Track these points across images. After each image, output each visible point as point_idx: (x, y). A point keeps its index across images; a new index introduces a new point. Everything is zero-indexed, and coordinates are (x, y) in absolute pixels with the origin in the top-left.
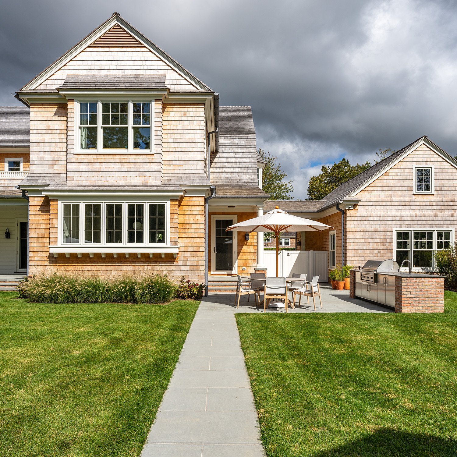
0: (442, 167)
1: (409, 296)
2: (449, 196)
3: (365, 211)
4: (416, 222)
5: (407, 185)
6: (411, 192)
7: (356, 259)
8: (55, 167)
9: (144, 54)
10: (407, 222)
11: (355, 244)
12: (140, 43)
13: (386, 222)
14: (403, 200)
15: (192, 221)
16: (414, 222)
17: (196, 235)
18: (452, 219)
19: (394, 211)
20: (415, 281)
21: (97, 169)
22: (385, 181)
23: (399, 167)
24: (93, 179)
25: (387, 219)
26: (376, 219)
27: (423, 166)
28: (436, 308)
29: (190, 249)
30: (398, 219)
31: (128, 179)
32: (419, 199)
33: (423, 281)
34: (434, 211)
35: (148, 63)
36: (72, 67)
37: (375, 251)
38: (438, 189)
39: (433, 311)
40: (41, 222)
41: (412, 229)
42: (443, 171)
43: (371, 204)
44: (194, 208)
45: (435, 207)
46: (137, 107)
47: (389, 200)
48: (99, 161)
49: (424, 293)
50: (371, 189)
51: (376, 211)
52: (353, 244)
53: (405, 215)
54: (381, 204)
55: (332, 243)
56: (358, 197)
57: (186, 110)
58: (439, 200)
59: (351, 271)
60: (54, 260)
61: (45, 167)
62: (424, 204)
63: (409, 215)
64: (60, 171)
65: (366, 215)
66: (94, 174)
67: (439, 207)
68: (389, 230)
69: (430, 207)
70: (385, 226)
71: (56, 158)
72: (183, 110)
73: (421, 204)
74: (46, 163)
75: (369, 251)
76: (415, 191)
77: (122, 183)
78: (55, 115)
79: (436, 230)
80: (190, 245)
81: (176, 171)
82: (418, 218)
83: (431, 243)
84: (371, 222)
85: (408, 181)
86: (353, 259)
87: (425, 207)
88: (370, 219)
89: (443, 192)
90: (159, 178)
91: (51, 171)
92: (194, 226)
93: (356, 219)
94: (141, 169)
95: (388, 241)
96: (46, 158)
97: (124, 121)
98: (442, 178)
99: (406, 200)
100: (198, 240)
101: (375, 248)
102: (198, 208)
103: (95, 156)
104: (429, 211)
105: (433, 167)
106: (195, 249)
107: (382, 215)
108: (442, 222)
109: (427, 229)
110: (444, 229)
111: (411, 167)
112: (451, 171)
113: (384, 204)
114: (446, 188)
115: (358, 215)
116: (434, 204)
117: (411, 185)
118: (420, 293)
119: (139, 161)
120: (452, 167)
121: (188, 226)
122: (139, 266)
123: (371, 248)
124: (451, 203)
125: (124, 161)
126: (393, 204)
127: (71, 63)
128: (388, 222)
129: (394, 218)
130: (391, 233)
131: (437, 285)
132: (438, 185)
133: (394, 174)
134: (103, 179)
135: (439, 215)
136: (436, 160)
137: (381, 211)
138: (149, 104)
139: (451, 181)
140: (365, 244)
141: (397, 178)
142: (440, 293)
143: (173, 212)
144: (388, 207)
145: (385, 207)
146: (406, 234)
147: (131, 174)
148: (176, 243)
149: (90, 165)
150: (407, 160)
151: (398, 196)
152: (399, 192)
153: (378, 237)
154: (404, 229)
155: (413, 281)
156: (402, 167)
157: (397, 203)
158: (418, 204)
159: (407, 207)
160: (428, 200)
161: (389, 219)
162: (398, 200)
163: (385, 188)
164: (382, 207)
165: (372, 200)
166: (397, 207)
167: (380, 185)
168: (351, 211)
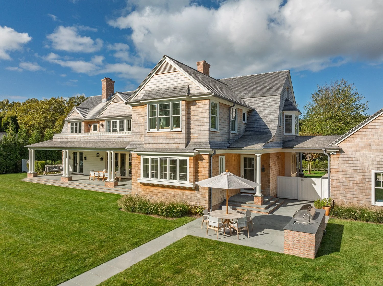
3: (347, 156)
11: (338, 181)
12: (176, 69)
13: (365, 165)
19: (373, 157)
20: (294, 233)
22: (364, 133)
24: (155, 145)
25: (366, 163)
26: (356, 162)
28: (309, 255)
30: (376, 163)
31: (170, 145)
33: (299, 235)
36: (148, 87)
37: (355, 188)
39: (306, 256)
46: (174, 106)
47: (368, 148)
49: (300, 243)
50: (352, 139)
51: (356, 156)
54: (360, 150)
57: (199, 104)
61: (137, 138)
64: (143, 140)
65: (346, 159)
66: (155, 142)
68: (368, 171)
70: (364, 168)
71: (142, 133)
81: (194, 140)
84: (351, 165)
88: (350, 162)
91: (140, 140)
92: (203, 172)
93: (338, 162)
94: (176, 140)
95: (367, 180)
96: (138, 134)
97: (168, 113)
101: (355, 185)
102: (206, 161)
107: (362, 159)
113: (364, 151)
115: (340, 159)
118: (297, 242)
119: (175, 135)
123: (351, 185)
126: (372, 151)
127: (147, 85)
128: (367, 166)
129: (373, 163)
130: (369, 174)
131: (309, 239)
133: (373, 127)
137: (360, 156)
138: (179, 103)
140: (346, 181)
142: (311, 245)
144: (367, 154)
145: (364, 153)
147: (171, 142)
149: (154, 138)
151: (376, 145)
153: (358, 177)
155: (292, 233)
157: (375, 151)
161: (368, 163)
162: (376, 148)
163: (365, 139)
164: (362, 153)
165: (353, 148)
166: (375, 154)
167: (360, 136)
168: (334, 156)
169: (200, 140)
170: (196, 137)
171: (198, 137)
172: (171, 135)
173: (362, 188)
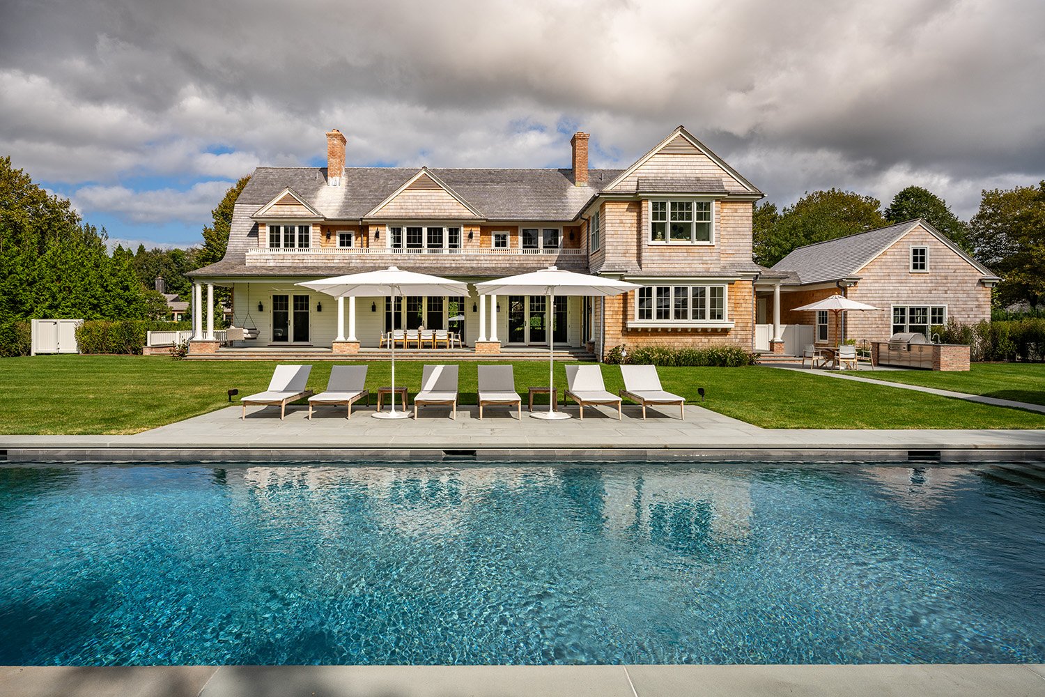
0: (936, 247)
1: (946, 359)
2: (943, 274)
3: (865, 288)
4: (912, 299)
5: (904, 264)
6: (908, 271)
7: (856, 333)
8: (627, 255)
9: (703, 160)
10: (904, 299)
11: (856, 319)
12: (699, 150)
13: (884, 299)
14: (899, 278)
15: (742, 301)
16: (910, 299)
17: (745, 313)
18: (946, 295)
19: (892, 288)
21: (667, 258)
22: (883, 260)
23: (896, 247)
24: (664, 266)
25: (885, 295)
26: (874, 295)
27: (919, 246)
28: (965, 368)
29: (740, 325)
30: (895, 295)
31: (693, 266)
32: (915, 277)
34: (929, 288)
35: (706, 168)
36: (642, 171)
37: (874, 326)
38: (933, 267)
39: (962, 370)
40: (615, 301)
41: (908, 306)
42: (937, 250)
43: (871, 281)
44: (743, 290)
45: (930, 285)
46: (700, 205)
47: (888, 278)
48: (669, 251)
50: (871, 267)
51: (874, 288)
52: (853, 319)
53: (901, 292)
54: (879, 281)
55: (820, 318)
56: (859, 275)
57: (737, 207)
58: (933, 278)
59: (873, 343)
60: (626, 333)
61: (618, 255)
62: (919, 281)
63: (905, 292)
64: (631, 259)
65: (865, 292)
66: (664, 262)
67: (933, 285)
68: (887, 306)
69: (925, 285)
70: (883, 302)
71: (628, 248)
72: (735, 207)
73: (917, 281)
74: (619, 251)
75: (868, 326)
76: (911, 270)
77: (688, 270)
78: (627, 211)
79: (930, 306)
80: (740, 321)
81: (728, 259)
82: (914, 295)
83: (926, 318)
84: (870, 299)
85: (905, 260)
86: (853, 333)
87: (920, 285)
88: (868, 295)
89: (938, 271)
90: (718, 266)
91: (624, 258)
92: (744, 305)
93: (856, 295)
94: (704, 258)
95: (886, 316)
96: (619, 248)
97: (689, 217)
98: (936, 257)
99: (903, 278)
100: (747, 317)
101: (874, 322)
102: (747, 290)
103: (665, 247)
104: (924, 288)
105: (928, 247)
106: (744, 325)
107: (880, 292)
108: (936, 299)
109: (922, 305)
110: (938, 305)
111: (908, 247)
112: (945, 250)
113: (883, 281)
114: (940, 267)
115: (858, 292)
116: (929, 281)
117: (907, 264)
119: (702, 251)
120: (946, 247)
121: (739, 305)
122: (697, 339)
123: (870, 322)
124: (945, 281)
125: (689, 251)
126: (891, 281)
127: (641, 167)
128: (886, 299)
129: (892, 295)
130: (888, 309)
132: (933, 264)
133: (892, 253)
134: (672, 266)
135: (933, 292)
136: (931, 240)
137: (879, 288)
138: (709, 203)
139: (945, 260)
140: (864, 319)
141: (895, 257)
142: (967, 357)
143: (730, 293)
144: (886, 285)
145: (883, 285)
146: (903, 310)
147: (696, 262)
148: (732, 320)
149: (662, 254)
150: (904, 240)
151: (895, 274)
152: (896, 271)
154: (901, 305)
156: (899, 247)
157: (894, 281)
158: (914, 281)
159: (904, 285)
160: (924, 278)
161: (887, 295)
162: (895, 278)
163: (883, 267)
164: (881, 285)
165: (871, 278)
166: (894, 285)
167: (879, 264)
168: (852, 288)
169: (737, 259)
170: (732, 256)
171: (735, 255)
172: (696, 251)
173: (880, 326)
